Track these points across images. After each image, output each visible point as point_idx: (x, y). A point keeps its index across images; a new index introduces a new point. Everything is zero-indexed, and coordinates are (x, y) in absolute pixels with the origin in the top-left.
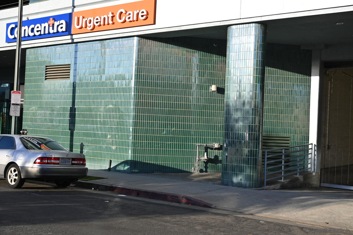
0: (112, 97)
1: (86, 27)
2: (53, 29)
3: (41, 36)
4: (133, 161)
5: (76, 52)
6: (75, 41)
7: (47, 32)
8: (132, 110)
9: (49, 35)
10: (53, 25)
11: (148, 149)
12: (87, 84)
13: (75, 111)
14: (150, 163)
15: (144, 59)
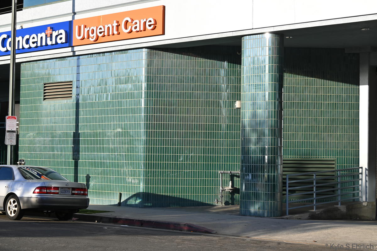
0: (120, 119)
1: (88, 38)
2: (51, 40)
3: (37, 49)
4: (146, 193)
5: (78, 66)
6: (77, 53)
7: (44, 44)
8: (142, 134)
9: (47, 47)
10: (51, 35)
11: (163, 179)
12: (92, 105)
13: (79, 137)
14: (165, 195)
15: (155, 74)
